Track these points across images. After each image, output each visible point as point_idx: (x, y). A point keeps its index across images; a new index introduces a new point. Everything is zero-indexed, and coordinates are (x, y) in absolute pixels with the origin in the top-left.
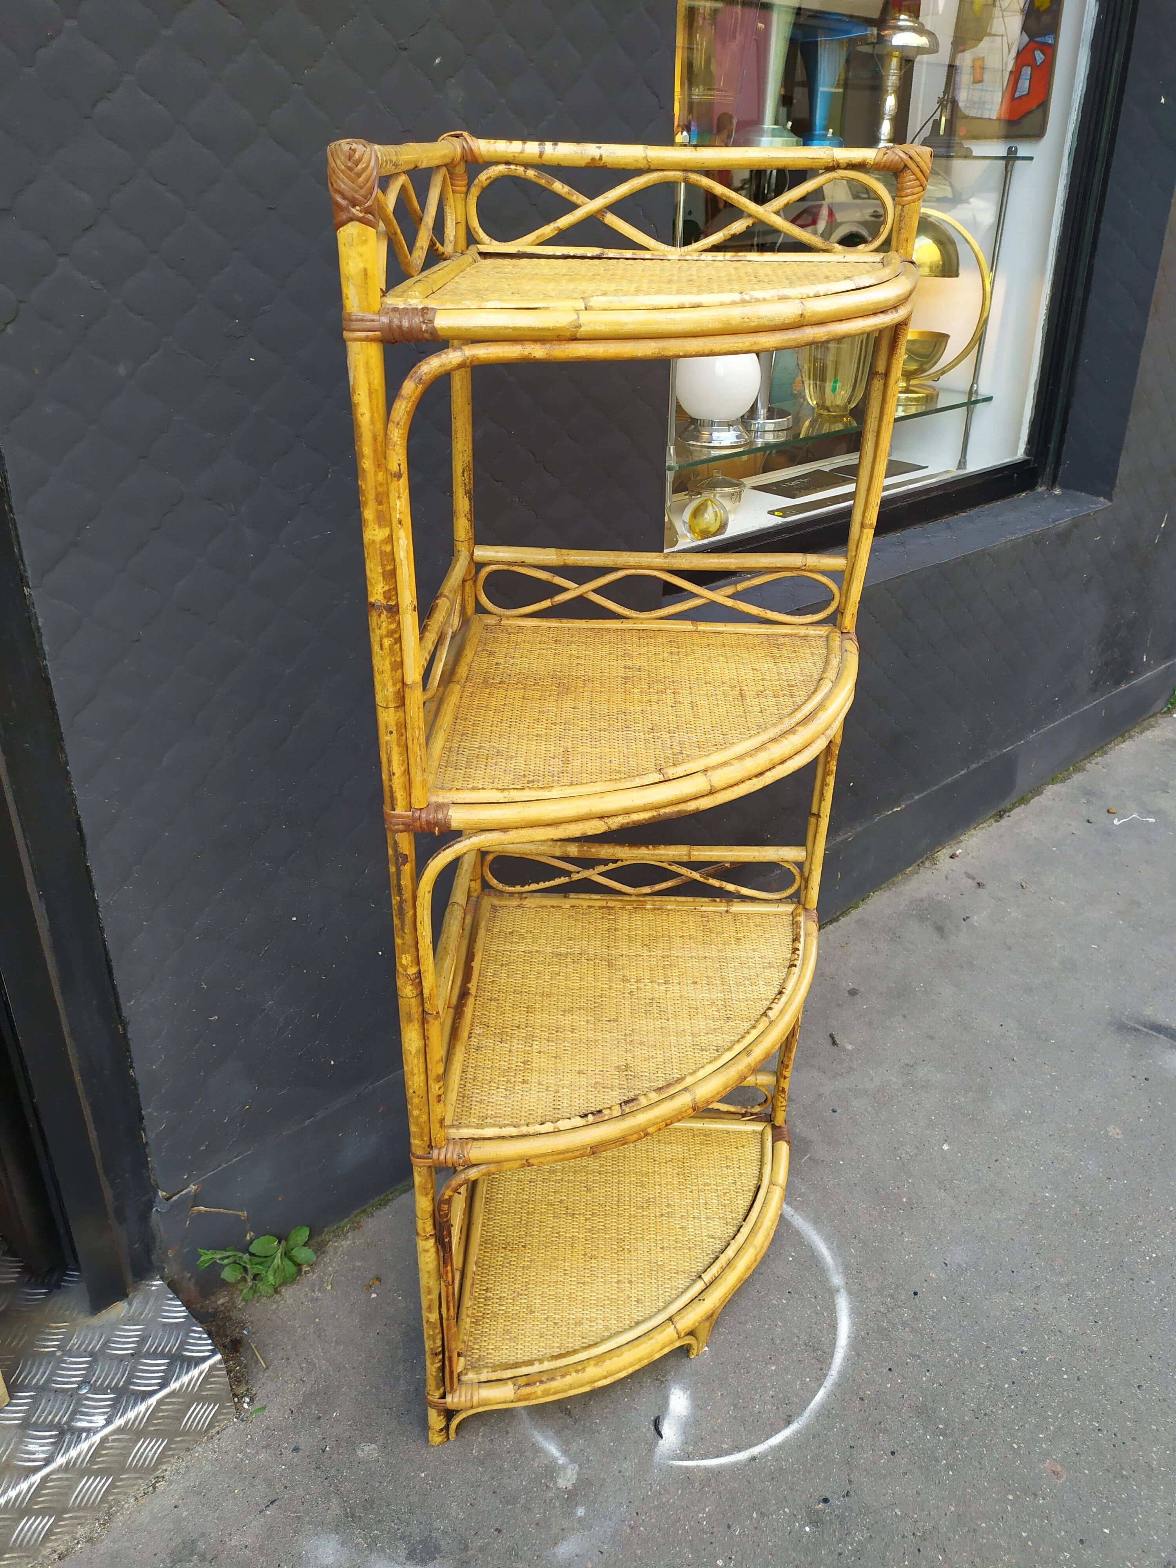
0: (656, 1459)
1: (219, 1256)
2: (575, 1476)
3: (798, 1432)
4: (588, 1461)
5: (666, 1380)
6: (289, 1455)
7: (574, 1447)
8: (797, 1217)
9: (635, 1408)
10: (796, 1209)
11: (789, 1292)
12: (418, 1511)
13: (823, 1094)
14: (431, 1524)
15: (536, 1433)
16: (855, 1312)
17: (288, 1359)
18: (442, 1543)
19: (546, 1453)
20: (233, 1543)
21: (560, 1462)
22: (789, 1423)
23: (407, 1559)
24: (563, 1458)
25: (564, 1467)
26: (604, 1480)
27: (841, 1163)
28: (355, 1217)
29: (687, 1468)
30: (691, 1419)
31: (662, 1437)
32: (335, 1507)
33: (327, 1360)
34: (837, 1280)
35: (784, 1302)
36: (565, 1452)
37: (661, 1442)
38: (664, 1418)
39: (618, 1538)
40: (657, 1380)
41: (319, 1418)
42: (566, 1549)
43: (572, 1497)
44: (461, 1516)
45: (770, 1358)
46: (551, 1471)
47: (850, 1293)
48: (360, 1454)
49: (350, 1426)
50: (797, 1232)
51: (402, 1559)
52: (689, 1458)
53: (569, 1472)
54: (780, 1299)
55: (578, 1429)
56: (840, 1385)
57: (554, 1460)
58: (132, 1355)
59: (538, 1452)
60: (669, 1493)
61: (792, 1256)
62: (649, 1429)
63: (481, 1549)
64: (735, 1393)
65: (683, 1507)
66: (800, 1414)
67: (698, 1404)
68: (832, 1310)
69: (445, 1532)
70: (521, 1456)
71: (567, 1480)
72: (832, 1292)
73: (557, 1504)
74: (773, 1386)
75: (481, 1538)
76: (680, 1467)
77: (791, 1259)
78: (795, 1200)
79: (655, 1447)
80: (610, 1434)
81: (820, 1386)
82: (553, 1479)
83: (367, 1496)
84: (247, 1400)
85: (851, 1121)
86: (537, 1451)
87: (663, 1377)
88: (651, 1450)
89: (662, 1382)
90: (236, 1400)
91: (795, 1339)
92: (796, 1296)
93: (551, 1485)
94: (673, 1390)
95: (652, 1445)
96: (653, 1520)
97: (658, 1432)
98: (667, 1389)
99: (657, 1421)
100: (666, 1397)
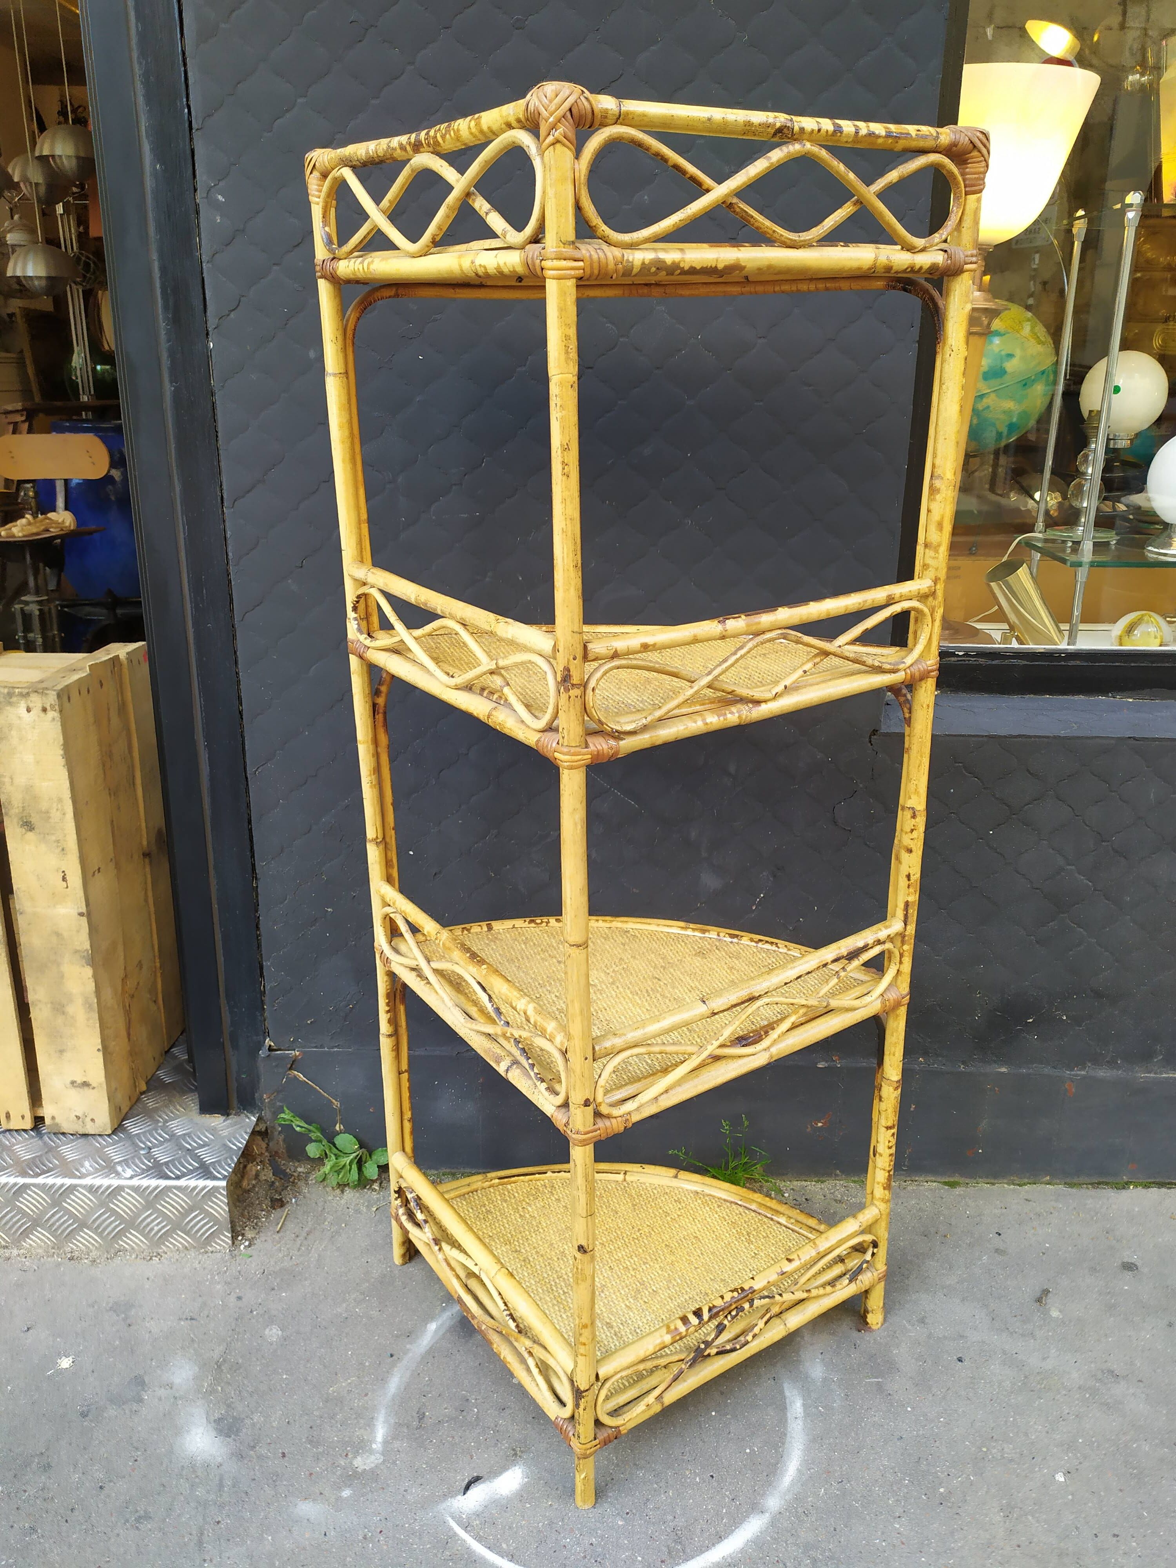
0: (442, 1506)
1: (298, 1123)
2: (373, 1465)
4: (394, 1463)
5: (519, 1458)
6: (232, 1299)
7: (397, 1444)
8: (800, 1422)
9: (472, 1458)
10: (807, 1414)
12: (256, 1397)
13: (967, 1337)
14: (252, 1413)
15: (383, 1411)
16: (757, 1543)
17: (297, 1236)
18: (244, 1430)
19: (373, 1432)
20: (148, 1325)
21: (374, 1446)
23: (215, 1421)
24: (379, 1445)
25: (371, 1452)
26: (388, 1485)
27: (909, 1409)
28: (443, 1175)
29: (455, 1534)
30: (504, 1502)
31: (464, 1494)
32: (218, 1352)
33: (319, 1256)
34: (773, 1503)
35: (698, 1479)
36: (386, 1443)
37: (460, 1497)
38: (484, 1482)
39: (348, 1535)
40: (514, 1450)
41: (273, 1289)
42: (306, 1509)
43: (352, 1477)
44: (275, 1424)
45: (627, 1513)
46: (361, 1446)
47: (773, 1523)
48: (267, 1332)
49: (283, 1309)
50: (783, 1436)
51: (212, 1418)
52: (466, 1529)
53: (373, 1458)
54: (696, 1475)
55: (414, 1434)
57: (373, 1441)
58: (188, 1150)
59: (369, 1426)
60: (420, 1539)
61: (752, 1450)
62: (463, 1480)
63: (260, 1457)
64: (564, 1513)
65: (417, 1560)
67: (523, 1495)
68: (736, 1522)
69: (254, 1425)
70: (356, 1418)
71: (366, 1462)
72: (755, 1508)
73: (339, 1473)
74: (602, 1537)
75: (269, 1450)
76: (451, 1529)
77: (748, 1451)
78: (817, 1407)
79: (451, 1497)
80: (431, 1458)
82: (356, 1454)
83: (240, 1361)
84: (247, 1243)
85: (969, 1380)
86: (370, 1424)
87: (522, 1452)
88: (445, 1496)
89: (516, 1454)
90: (240, 1238)
91: (670, 1517)
92: (715, 1484)
93: (350, 1456)
94: (517, 1468)
95: (450, 1494)
96: (385, 1547)
97: (467, 1488)
98: (514, 1463)
99: (476, 1480)
100: (504, 1469)
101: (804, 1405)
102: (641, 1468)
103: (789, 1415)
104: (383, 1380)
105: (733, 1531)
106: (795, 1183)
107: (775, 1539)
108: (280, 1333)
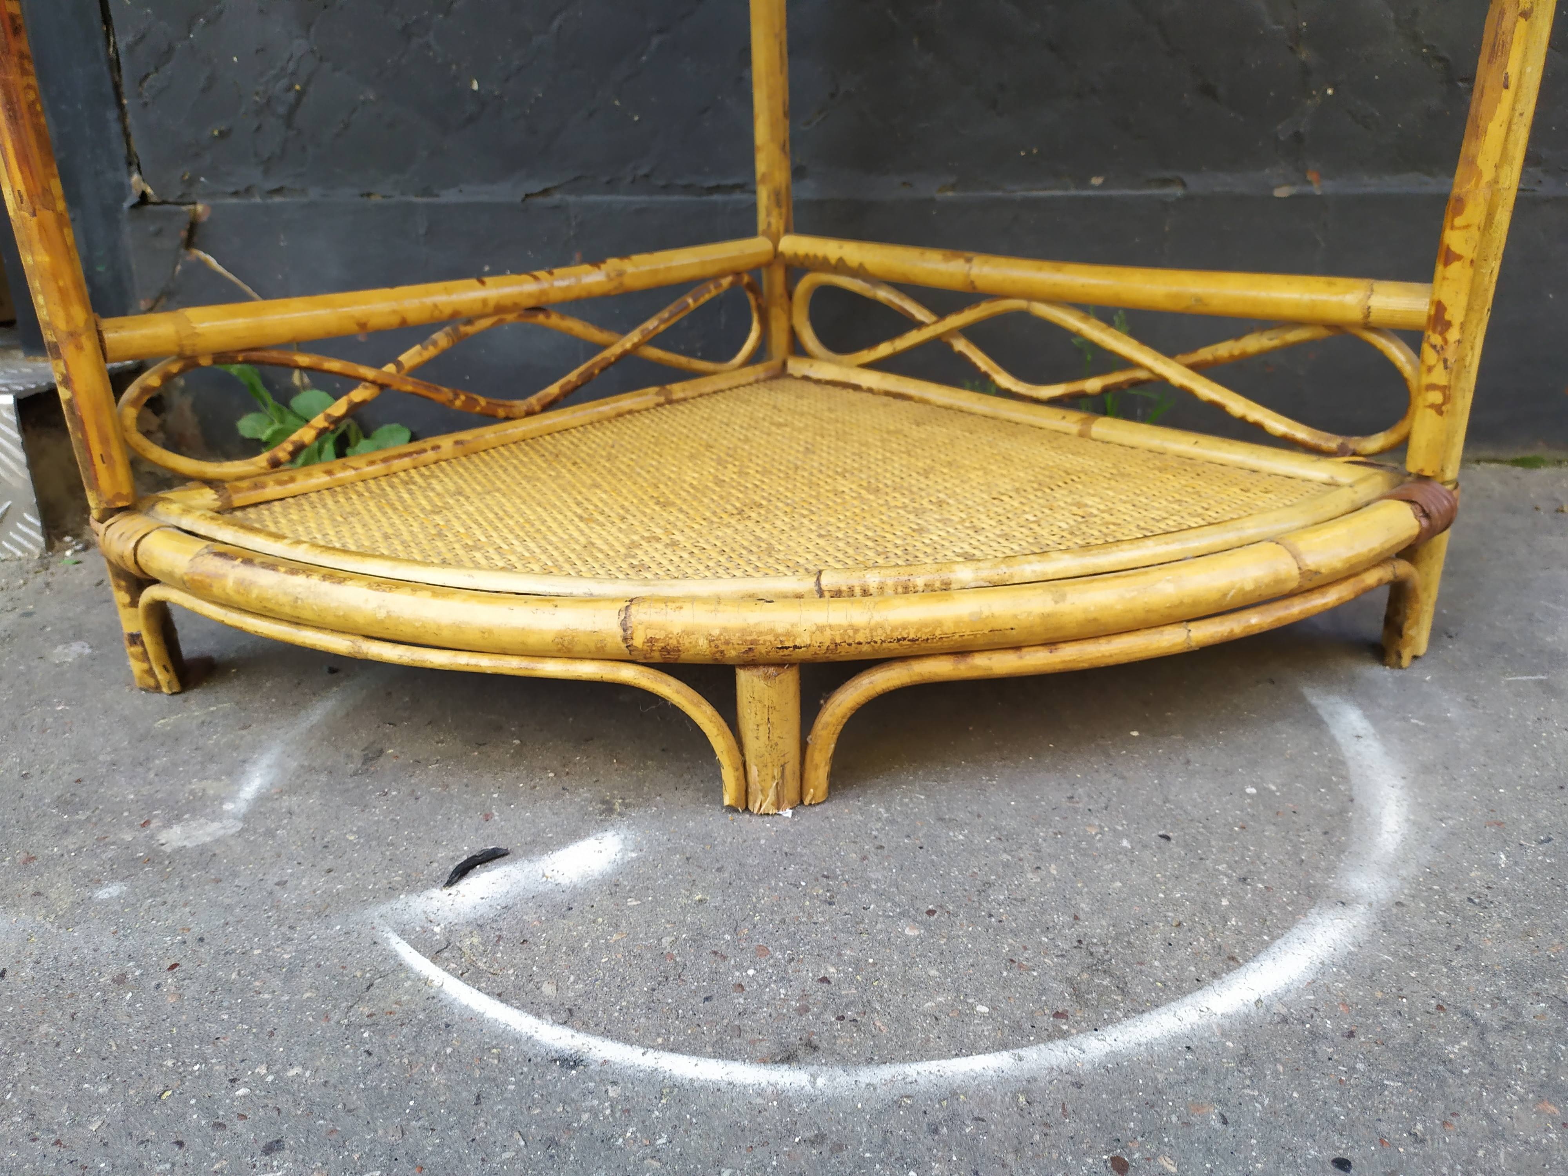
0: (379, 912)
2: (209, 839)
3: (780, 1095)
4: (269, 833)
5: (620, 814)
6: (11, 614)
7: (290, 802)
9: (487, 817)
15: (276, 751)
16: (1355, 968)
19: (235, 782)
21: (227, 806)
22: (788, 1058)
24: (243, 805)
25: (217, 816)
26: (235, 875)
29: (401, 966)
30: (561, 899)
31: (449, 885)
34: (1368, 884)
35: (1126, 843)
36: (261, 800)
37: (435, 892)
38: (511, 861)
39: (70, 976)
40: (604, 802)
45: (931, 913)
46: (192, 806)
47: (1385, 924)
48: (57, 649)
50: (1334, 761)
52: (436, 956)
53: (214, 826)
54: (1119, 835)
55: (342, 784)
56: (1079, 1086)
57: (227, 797)
59: (229, 774)
60: (287, 980)
61: (1262, 790)
62: (453, 860)
64: (738, 917)
65: (261, 1026)
66: (844, 1062)
68: (1270, 924)
70: (201, 763)
72: (1317, 895)
73: (108, 856)
74: (857, 965)
76: (392, 957)
77: (1251, 790)
79: (410, 892)
80: (377, 823)
81: (1004, 1046)
82: (173, 821)
84: (81, 545)
86: (232, 772)
87: (626, 807)
88: (392, 891)
89: (609, 811)
90: (68, 539)
91: (1061, 919)
92: (1180, 851)
93: (155, 824)
94: (609, 834)
95: (410, 886)
96: (172, 999)
97: (463, 871)
98: (601, 826)
99: (491, 857)
100: (573, 836)
102: (961, 826)
104: (297, 705)
105: (1266, 945)
107: (1409, 959)
108: (87, 651)
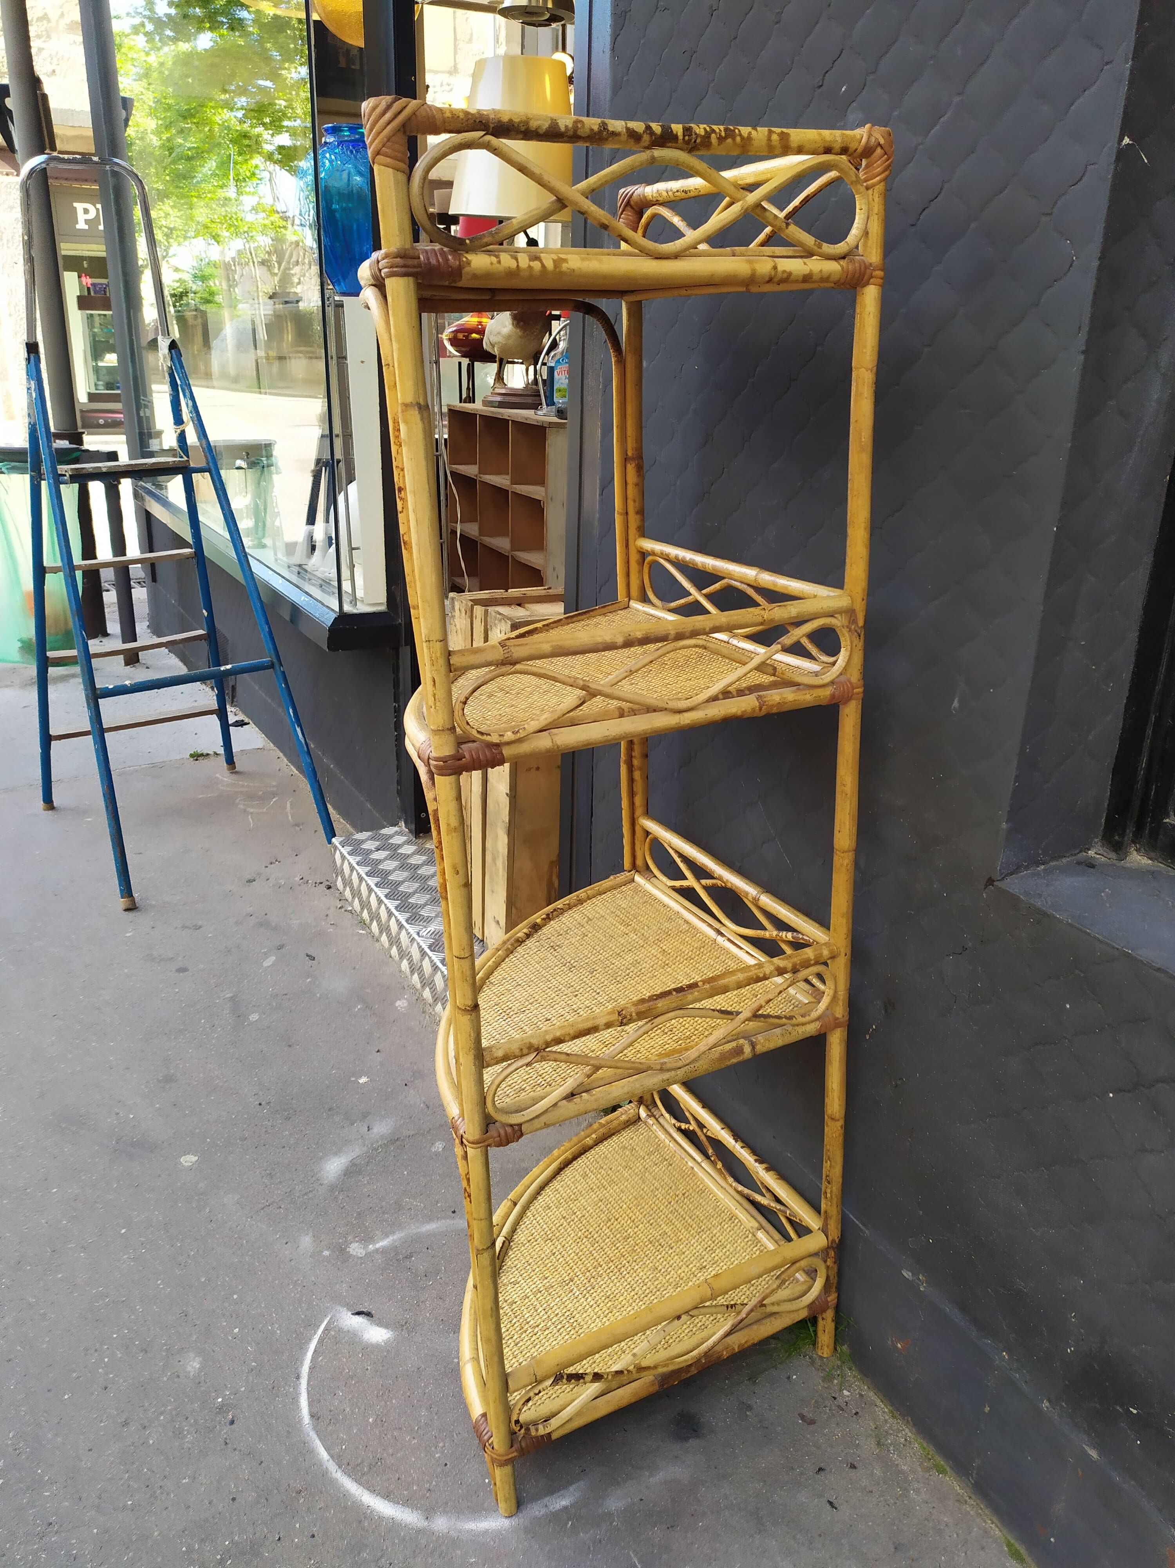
0: (339, 1308)
2: (355, 1254)
3: (300, 1421)
4: (362, 1263)
5: (402, 1330)
7: (378, 1257)
8: (543, 1511)
9: (386, 1304)
10: (556, 1514)
11: (446, 1465)
12: (382, 1169)
14: (368, 1175)
15: (402, 1235)
16: (394, 1526)
18: (353, 1180)
19: (382, 1239)
20: (412, 1091)
21: (371, 1246)
22: (312, 1416)
23: (354, 1163)
24: (373, 1248)
25: (365, 1247)
26: (342, 1270)
29: (319, 1326)
30: (358, 1340)
31: (353, 1314)
32: (408, 1132)
34: (441, 1524)
35: (437, 1456)
36: (377, 1250)
37: (350, 1313)
38: (369, 1320)
39: (295, 1272)
40: (406, 1323)
42: (306, 1242)
43: (341, 1251)
44: (365, 1190)
45: (382, 1421)
46: (367, 1239)
47: (419, 1531)
48: (437, 1143)
51: (355, 1161)
52: (326, 1329)
53: (361, 1251)
54: (442, 1453)
55: (391, 1261)
56: (323, 1475)
57: (374, 1243)
59: (386, 1234)
60: (307, 1309)
62: (365, 1308)
63: (336, 1198)
64: (363, 1381)
65: (289, 1315)
66: (316, 1429)
67: (369, 1349)
68: (406, 1502)
69: (359, 1181)
70: (389, 1225)
71: (356, 1249)
72: (429, 1511)
73: (341, 1241)
74: (353, 1414)
75: (343, 1199)
76: (322, 1322)
77: (487, 1481)
78: (569, 1519)
79: (347, 1309)
80: (376, 1281)
81: (332, 1456)
82: (360, 1241)
83: (407, 1146)
86: (388, 1234)
87: (406, 1328)
88: (346, 1305)
89: (402, 1326)
91: (391, 1451)
92: (439, 1470)
93: (357, 1239)
94: (391, 1333)
95: (348, 1306)
96: (293, 1295)
97: (359, 1313)
98: (394, 1329)
99: (368, 1314)
100: (386, 1326)
101: (565, 1508)
103: (547, 1499)
104: (430, 1219)
105: (398, 1503)
106: (871, 1394)
107: (404, 1539)
108: (441, 1150)
